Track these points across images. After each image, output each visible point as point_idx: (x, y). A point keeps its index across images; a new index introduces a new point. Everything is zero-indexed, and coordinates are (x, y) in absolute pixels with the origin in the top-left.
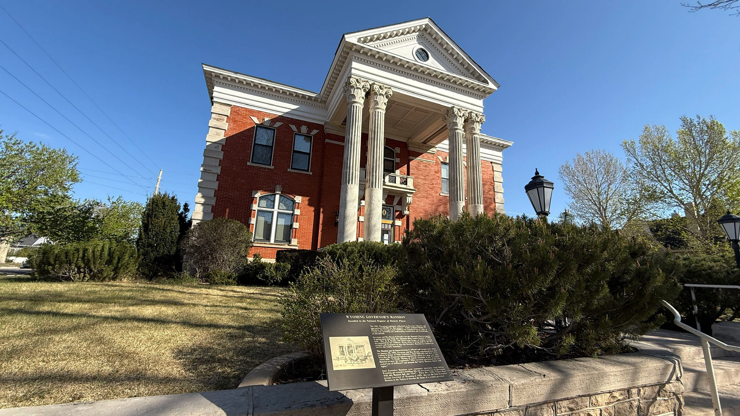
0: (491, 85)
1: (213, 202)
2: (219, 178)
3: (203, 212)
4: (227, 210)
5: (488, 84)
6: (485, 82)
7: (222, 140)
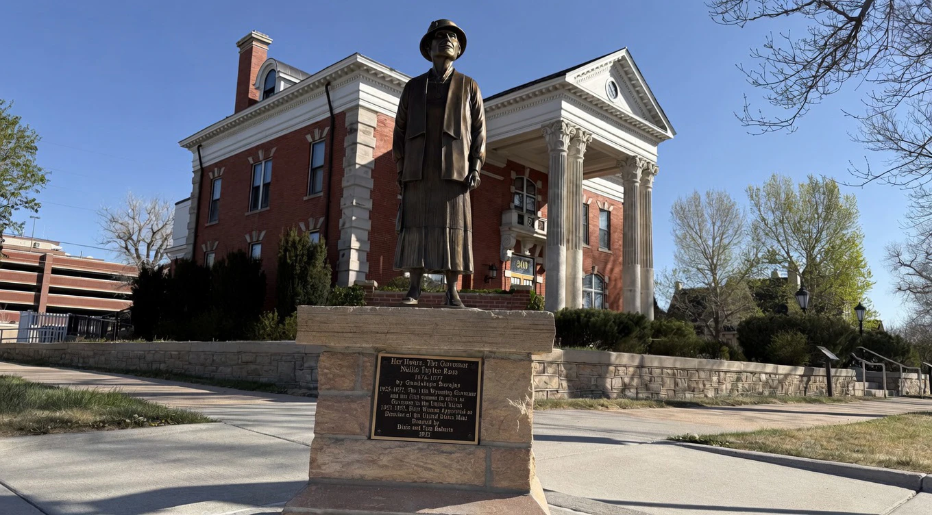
0: (669, 134)
1: (367, 248)
2: (372, 215)
3: (358, 260)
4: (382, 258)
5: (666, 130)
6: (664, 128)
7: (370, 163)
